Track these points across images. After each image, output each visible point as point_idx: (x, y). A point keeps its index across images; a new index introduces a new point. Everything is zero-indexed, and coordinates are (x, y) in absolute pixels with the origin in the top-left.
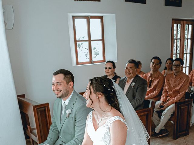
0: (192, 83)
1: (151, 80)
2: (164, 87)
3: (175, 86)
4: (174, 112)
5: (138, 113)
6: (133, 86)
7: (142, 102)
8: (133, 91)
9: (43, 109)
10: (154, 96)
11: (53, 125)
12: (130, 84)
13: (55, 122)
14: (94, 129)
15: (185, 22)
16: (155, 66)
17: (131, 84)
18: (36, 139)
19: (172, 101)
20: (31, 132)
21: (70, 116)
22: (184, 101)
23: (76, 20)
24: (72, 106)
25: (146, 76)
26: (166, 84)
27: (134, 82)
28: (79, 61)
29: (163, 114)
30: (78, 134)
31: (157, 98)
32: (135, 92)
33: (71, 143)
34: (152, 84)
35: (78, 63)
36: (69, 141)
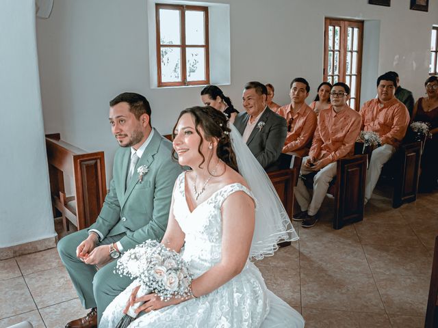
0: (364, 126)
1: (292, 119)
2: (315, 133)
3: (336, 132)
4: (335, 178)
5: (271, 177)
6: (260, 127)
7: (278, 156)
8: (261, 136)
9: (93, 162)
10: (296, 148)
11: (111, 194)
12: (255, 125)
13: (115, 189)
14: (188, 209)
15: (346, 23)
16: (298, 95)
17: (257, 125)
18: (74, 219)
19: (330, 157)
20: (66, 205)
21: (145, 178)
22: (353, 157)
23: (161, 11)
24: (151, 159)
25: (282, 111)
26: (319, 127)
27: (263, 121)
28: (163, 80)
29: (315, 180)
30: (158, 213)
31: (303, 152)
32: (265, 138)
33: (145, 232)
34: (292, 126)
35: (160, 84)
36: (141, 227)
